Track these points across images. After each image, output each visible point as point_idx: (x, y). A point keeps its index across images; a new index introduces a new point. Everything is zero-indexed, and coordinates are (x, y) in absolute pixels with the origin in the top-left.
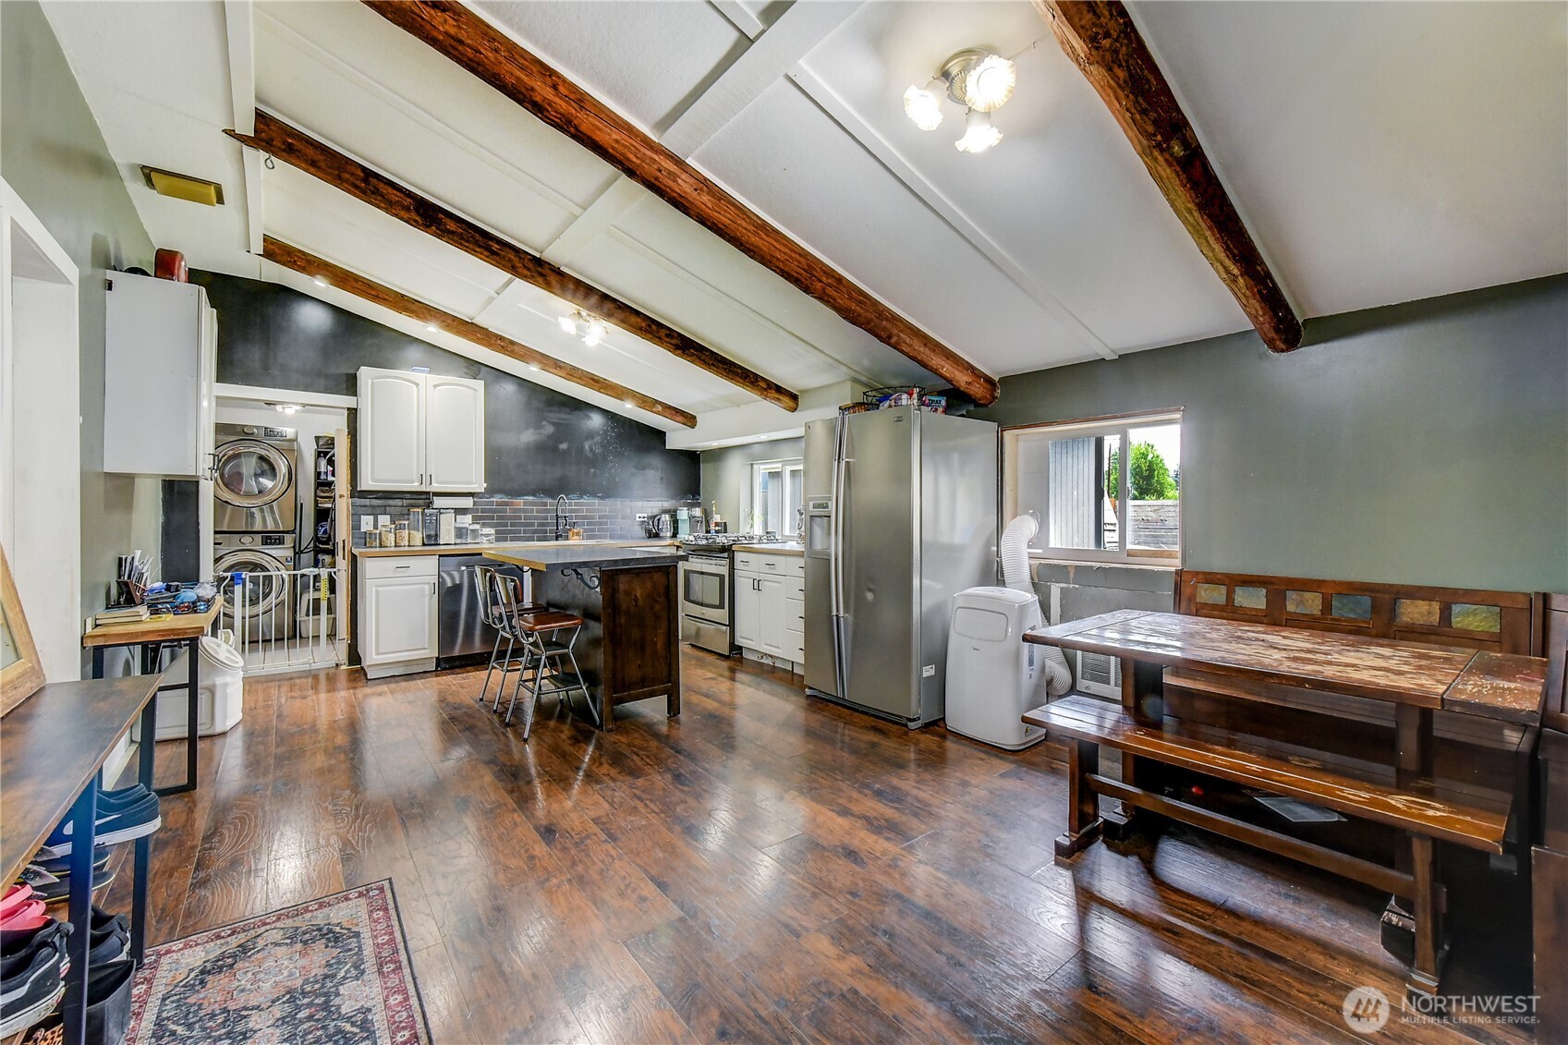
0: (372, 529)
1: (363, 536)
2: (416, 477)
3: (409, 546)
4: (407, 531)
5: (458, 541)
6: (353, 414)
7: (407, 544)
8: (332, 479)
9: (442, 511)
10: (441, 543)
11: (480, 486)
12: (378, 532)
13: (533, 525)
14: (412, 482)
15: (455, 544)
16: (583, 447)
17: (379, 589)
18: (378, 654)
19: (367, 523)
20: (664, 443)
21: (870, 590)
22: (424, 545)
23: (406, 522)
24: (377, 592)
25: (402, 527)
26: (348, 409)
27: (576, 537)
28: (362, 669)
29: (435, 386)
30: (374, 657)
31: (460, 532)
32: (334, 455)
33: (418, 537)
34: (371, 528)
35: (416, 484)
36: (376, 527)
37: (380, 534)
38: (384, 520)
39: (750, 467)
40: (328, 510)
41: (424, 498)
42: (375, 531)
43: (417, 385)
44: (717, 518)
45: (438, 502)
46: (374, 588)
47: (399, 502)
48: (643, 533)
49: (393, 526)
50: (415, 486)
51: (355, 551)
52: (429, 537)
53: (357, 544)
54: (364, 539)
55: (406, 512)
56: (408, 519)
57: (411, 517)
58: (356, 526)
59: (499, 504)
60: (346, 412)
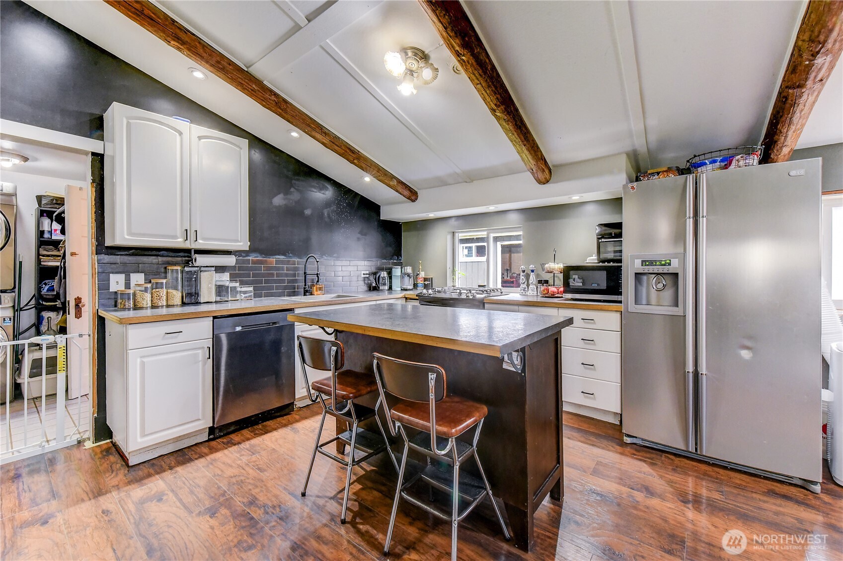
0: (123, 288)
1: (113, 297)
2: (179, 232)
3: (168, 306)
4: (165, 290)
5: (218, 299)
6: (98, 159)
7: (165, 304)
8: (61, 237)
9: (202, 269)
10: (202, 302)
11: (244, 244)
12: (131, 291)
13: (283, 281)
14: (175, 237)
15: (216, 302)
16: (323, 214)
17: (145, 360)
18: (143, 435)
19: (117, 282)
20: (379, 214)
21: (747, 348)
22: (184, 304)
23: (164, 281)
24: (143, 364)
25: (158, 286)
26: (93, 154)
27: (319, 292)
28: (114, 445)
29: (200, 138)
30: (139, 440)
31: (221, 290)
32: (63, 212)
33: (177, 297)
34: (121, 287)
35: (180, 240)
36: (128, 286)
37: (134, 295)
38: (138, 279)
39: (452, 234)
40: (56, 268)
41: (185, 255)
42: (128, 291)
43: (181, 134)
44: (422, 275)
45: (201, 260)
46: (139, 360)
47: (153, 259)
48: (365, 288)
49: (149, 285)
50: (179, 242)
51: (102, 313)
52: (190, 295)
53: (103, 305)
54: (115, 301)
55: (163, 270)
56: (166, 278)
57: (169, 275)
58: (103, 286)
59: (254, 262)
60: (90, 158)
